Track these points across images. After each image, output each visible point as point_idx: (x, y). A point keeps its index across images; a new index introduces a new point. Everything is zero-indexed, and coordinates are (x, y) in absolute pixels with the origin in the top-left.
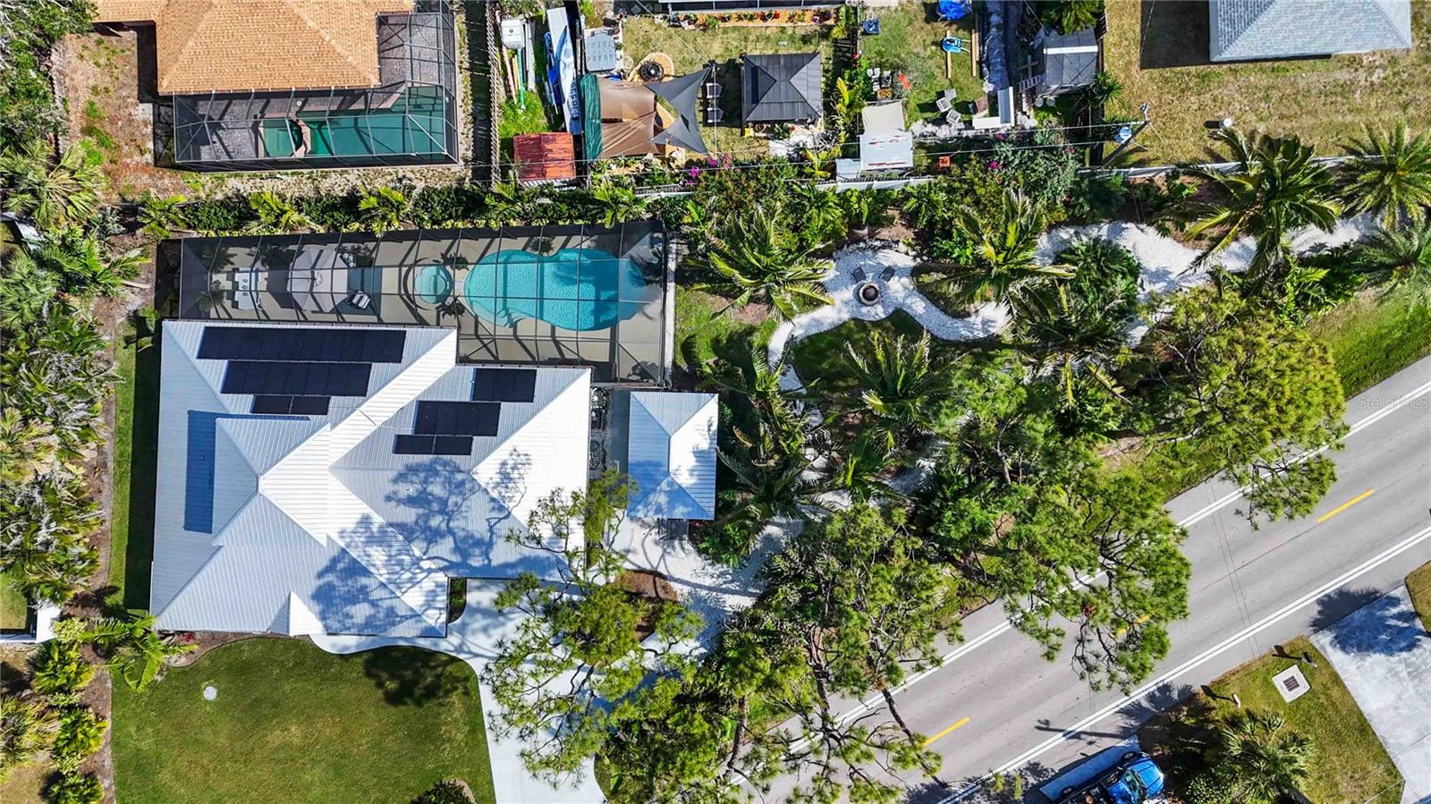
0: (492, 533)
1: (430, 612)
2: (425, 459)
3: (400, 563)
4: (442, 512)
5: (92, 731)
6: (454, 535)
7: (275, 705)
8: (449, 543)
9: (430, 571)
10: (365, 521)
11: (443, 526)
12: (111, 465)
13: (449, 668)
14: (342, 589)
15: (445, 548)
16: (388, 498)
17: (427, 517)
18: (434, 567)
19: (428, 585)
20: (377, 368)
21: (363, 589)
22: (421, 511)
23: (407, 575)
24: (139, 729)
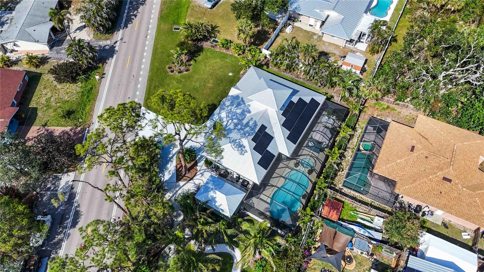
0: (228, 137)
1: (218, 117)
2: (257, 130)
3: (234, 115)
4: (241, 128)
5: (237, 51)
6: (233, 129)
7: (219, 84)
9: (228, 122)
10: (249, 112)
11: (237, 128)
12: (297, 79)
13: (202, 121)
14: (236, 101)
15: (231, 126)
16: (252, 118)
17: (242, 125)
18: (229, 123)
19: (225, 119)
20: (288, 132)
21: (233, 105)
22: (244, 124)
23: (230, 116)
24: (232, 60)
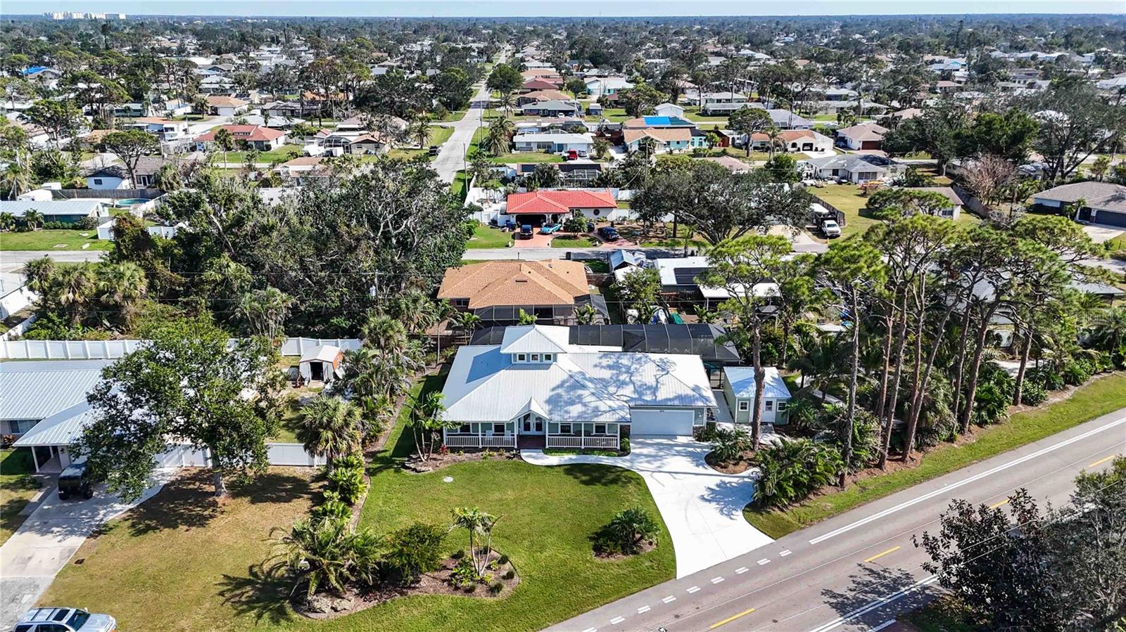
0: (657, 382)
4: (627, 372)
6: (634, 384)
8: (631, 387)
11: (628, 380)
14: (566, 397)
15: (628, 391)
16: (596, 366)
17: (618, 375)
21: (580, 397)
22: (615, 372)
